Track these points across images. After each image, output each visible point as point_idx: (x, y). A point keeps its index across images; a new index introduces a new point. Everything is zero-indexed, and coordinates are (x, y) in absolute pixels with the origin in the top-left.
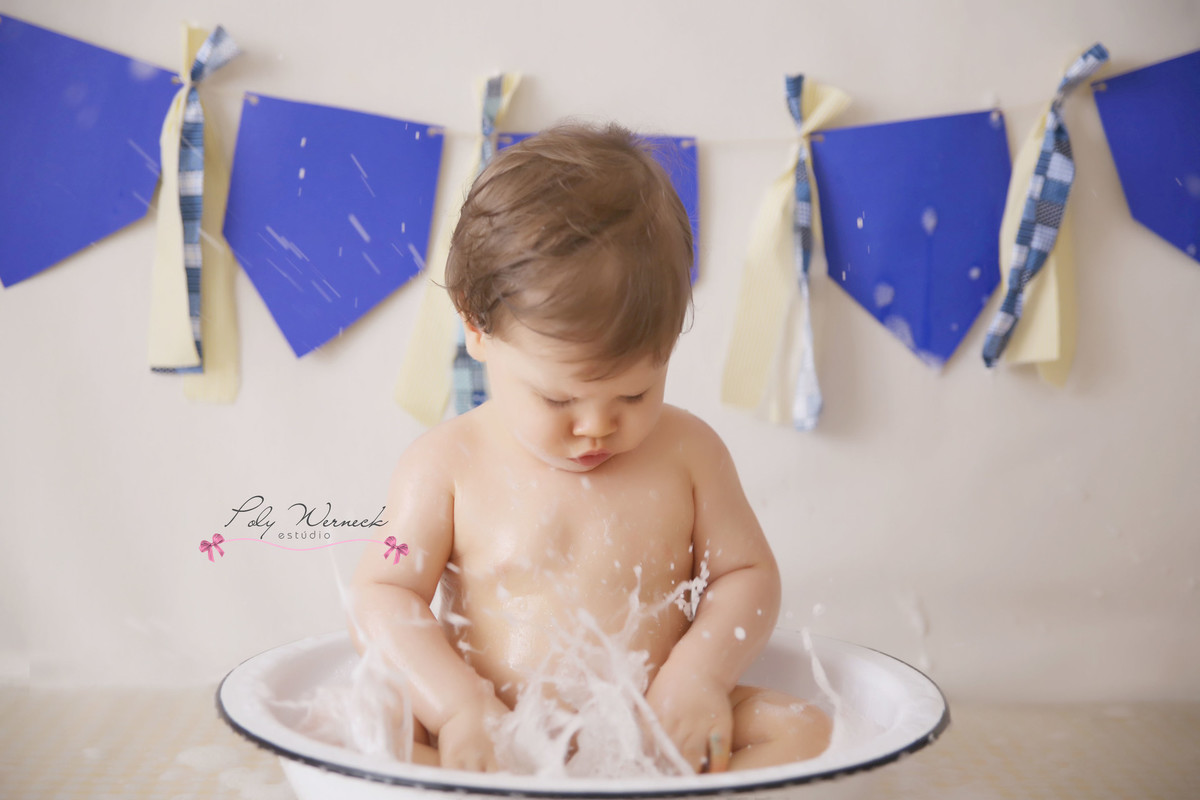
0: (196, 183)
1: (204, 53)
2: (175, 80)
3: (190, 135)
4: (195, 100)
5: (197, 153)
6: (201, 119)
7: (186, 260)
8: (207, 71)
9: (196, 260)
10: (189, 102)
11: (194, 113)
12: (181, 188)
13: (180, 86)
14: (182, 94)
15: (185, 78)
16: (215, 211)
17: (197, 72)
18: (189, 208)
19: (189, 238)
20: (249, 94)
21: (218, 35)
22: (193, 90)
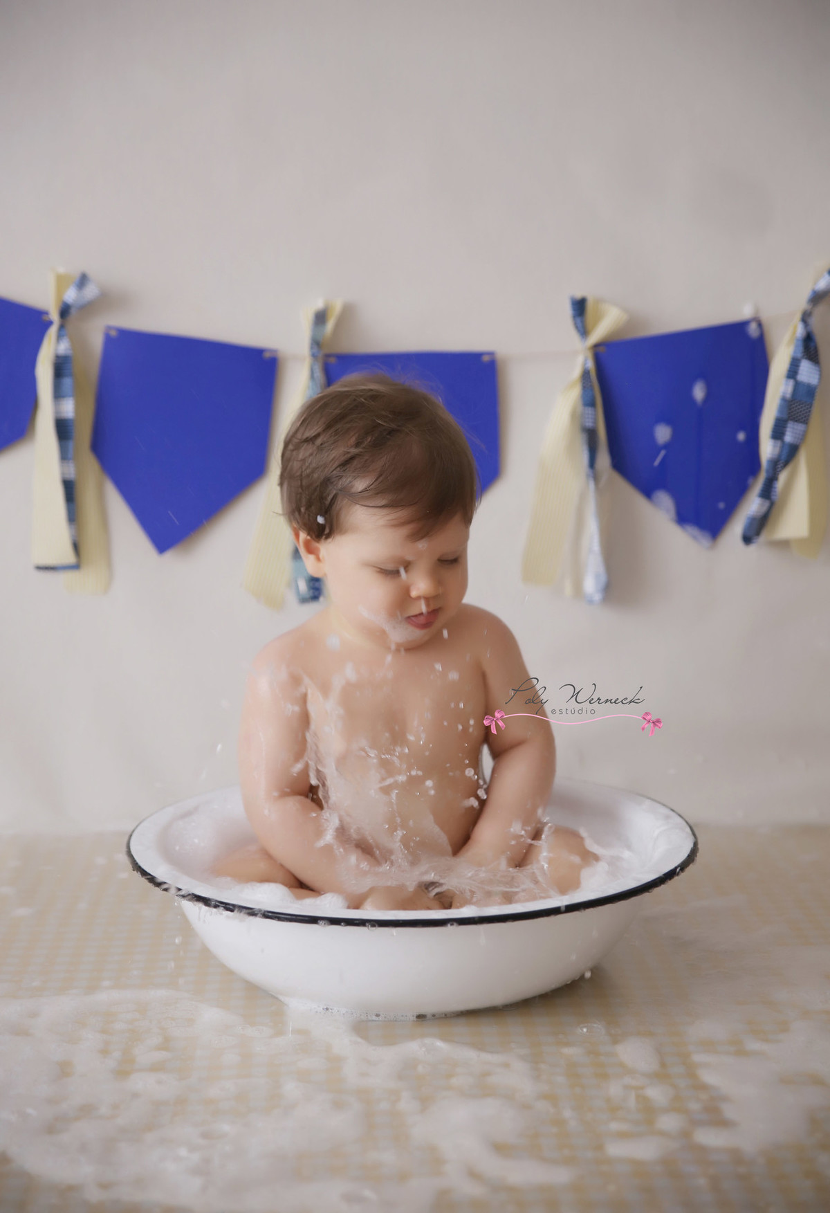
0: (68, 408)
1: (71, 295)
2: (45, 318)
3: (61, 368)
4: (63, 336)
5: (67, 382)
6: (69, 352)
7: (63, 474)
8: (73, 311)
9: (71, 473)
10: (60, 336)
11: (64, 347)
12: (57, 411)
13: (50, 323)
14: (53, 331)
15: (54, 316)
16: (83, 433)
17: (65, 311)
18: (63, 429)
19: (64, 456)
20: (109, 328)
21: (83, 281)
22: (62, 327)
